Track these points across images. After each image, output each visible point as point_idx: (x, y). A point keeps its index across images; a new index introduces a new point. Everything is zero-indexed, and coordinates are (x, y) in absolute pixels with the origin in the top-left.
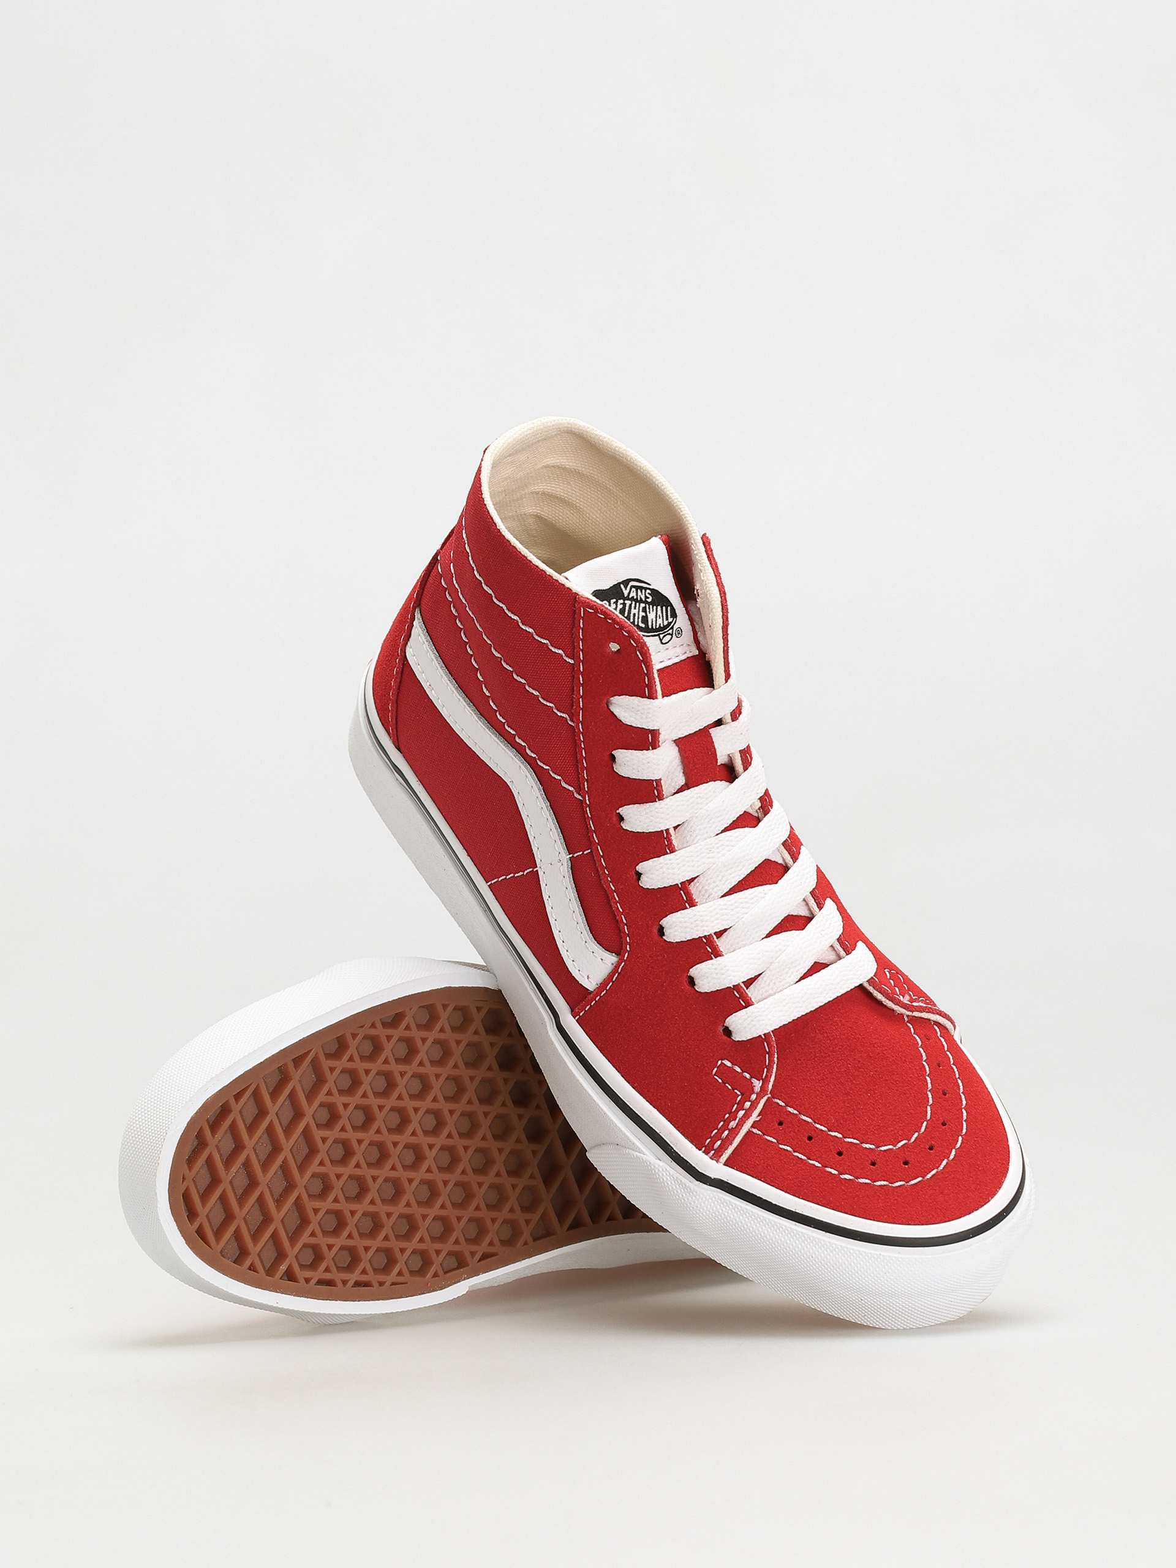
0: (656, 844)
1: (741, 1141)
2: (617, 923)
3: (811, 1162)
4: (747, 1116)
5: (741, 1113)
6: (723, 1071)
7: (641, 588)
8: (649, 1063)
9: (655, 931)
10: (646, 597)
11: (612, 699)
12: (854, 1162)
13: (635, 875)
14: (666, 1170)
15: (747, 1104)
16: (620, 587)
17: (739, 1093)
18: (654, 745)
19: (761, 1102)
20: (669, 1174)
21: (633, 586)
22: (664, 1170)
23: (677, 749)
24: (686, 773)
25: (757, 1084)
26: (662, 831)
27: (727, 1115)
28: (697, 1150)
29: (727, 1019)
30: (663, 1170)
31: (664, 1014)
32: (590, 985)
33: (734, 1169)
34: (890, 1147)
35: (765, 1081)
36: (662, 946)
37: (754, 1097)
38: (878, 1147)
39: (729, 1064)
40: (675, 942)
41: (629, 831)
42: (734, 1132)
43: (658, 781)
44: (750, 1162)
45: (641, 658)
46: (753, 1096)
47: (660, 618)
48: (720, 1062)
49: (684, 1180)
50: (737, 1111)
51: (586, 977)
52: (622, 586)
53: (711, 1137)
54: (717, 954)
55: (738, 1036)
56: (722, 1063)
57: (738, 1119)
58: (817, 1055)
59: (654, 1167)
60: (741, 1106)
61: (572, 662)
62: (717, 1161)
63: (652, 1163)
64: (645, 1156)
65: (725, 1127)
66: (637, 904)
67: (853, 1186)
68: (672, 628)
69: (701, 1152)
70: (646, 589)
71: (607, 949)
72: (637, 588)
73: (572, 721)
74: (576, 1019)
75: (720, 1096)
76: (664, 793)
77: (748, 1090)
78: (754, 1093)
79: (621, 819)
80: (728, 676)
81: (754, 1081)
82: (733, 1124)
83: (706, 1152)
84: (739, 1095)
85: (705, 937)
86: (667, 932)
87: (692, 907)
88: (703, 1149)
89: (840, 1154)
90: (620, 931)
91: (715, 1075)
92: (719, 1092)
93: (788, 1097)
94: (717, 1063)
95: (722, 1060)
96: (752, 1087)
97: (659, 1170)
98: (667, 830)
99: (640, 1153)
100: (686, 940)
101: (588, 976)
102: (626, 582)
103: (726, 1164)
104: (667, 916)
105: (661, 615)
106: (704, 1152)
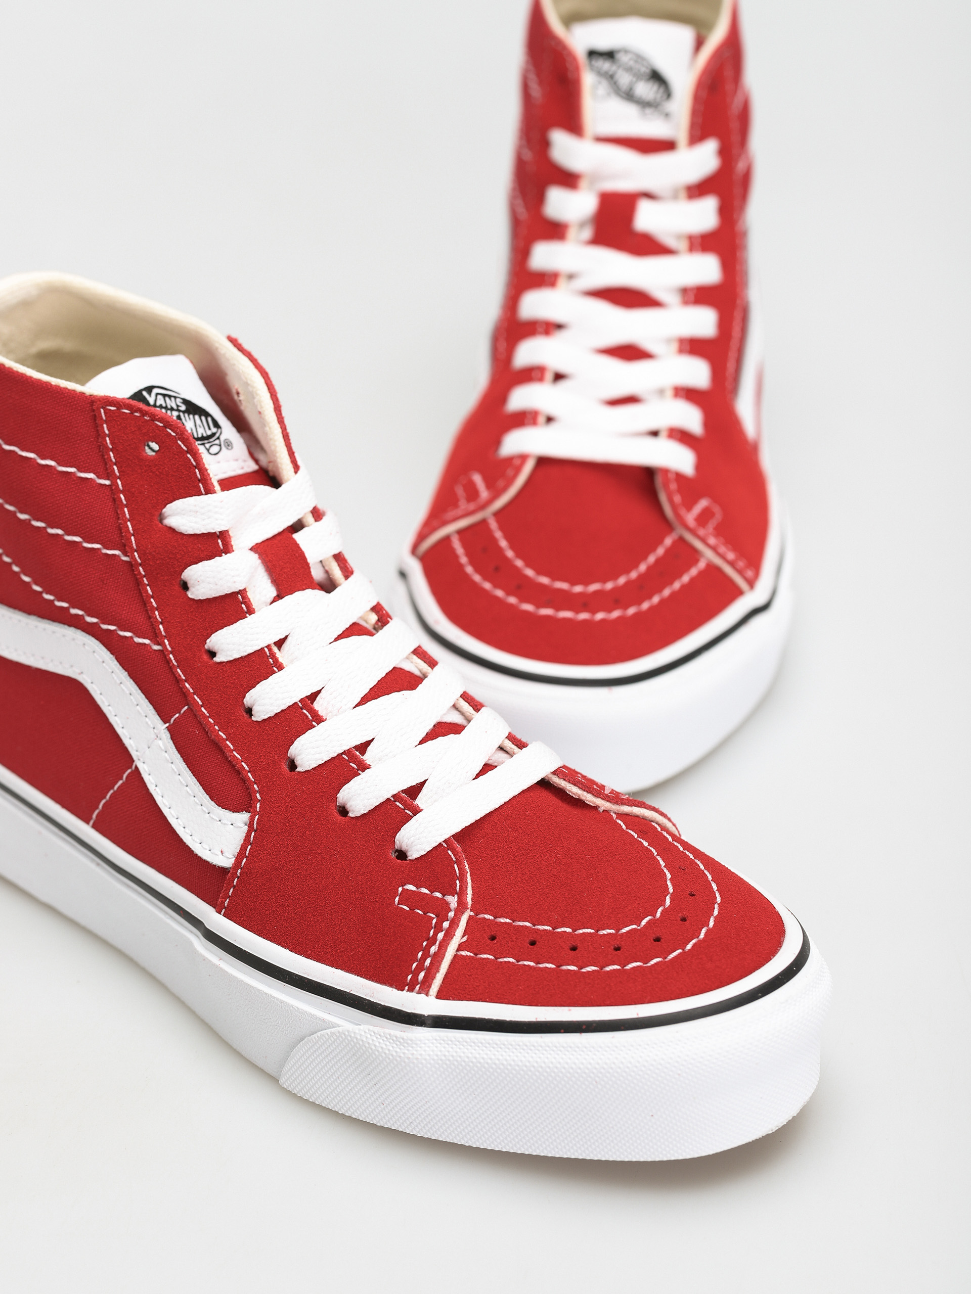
0: (260, 665)
1: (450, 966)
2: (239, 772)
3: (541, 966)
4: (449, 935)
5: (441, 936)
6: (407, 897)
7: (170, 397)
8: (318, 920)
9: (285, 767)
10: (178, 406)
11: (164, 510)
12: (593, 952)
13: (245, 714)
14: (369, 1030)
15: (446, 925)
16: (142, 394)
17: (433, 916)
18: (227, 549)
19: (462, 918)
20: (374, 1033)
21: (157, 394)
22: (367, 1031)
23: (256, 556)
24: (275, 582)
25: (453, 901)
26: (262, 649)
27: (425, 943)
28: (400, 992)
29: (397, 837)
30: (365, 1032)
31: (320, 857)
32: (226, 861)
33: (450, 1000)
34: (634, 927)
35: (461, 895)
36: (297, 779)
37: (451, 914)
38: (618, 930)
39: (411, 887)
40: (310, 768)
41: (224, 662)
42: (438, 958)
43: (243, 592)
44: (467, 986)
45: (185, 448)
46: (449, 914)
47: (200, 427)
48: (400, 889)
49: (393, 1032)
50: (436, 934)
51: (220, 853)
52: (145, 393)
53: (411, 972)
54: (364, 767)
55: (414, 854)
56: (403, 889)
57: (438, 943)
58: (516, 854)
59: (355, 1033)
60: (439, 928)
61: (107, 482)
62: (427, 995)
63: (351, 1030)
64: (341, 1028)
65: (426, 955)
66: (255, 742)
67: (599, 977)
68: (218, 438)
69: (405, 991)
70: (175, 397)
71: (235, 810)
72: (164, 396)
73: (126, 555)
74: (222, 913)
75: (411, 924)
76: (253, 607)
77: (442, 910)
78: (451, 910)
79: (213, 654)
80: (296, 468)
81: (449, 898)
82: (433, 949)
83: (411, 990)
84: (434, 918)
85: (344, 753)
86: (298, 762)
87: (320, 723)
88: (407, 988)
89: (574, 949)
90: (244, 780)
91: (398, 904)
92: (408, 920)
93: (495, 908)
94: (398, 890)
95: (403, 886)
96: (447, 904)
97: (361, 1035)
98: (268, 647)
99: (334, 1027)
100: (323, 762)
101: (222, 851)
102: (149, 389)
103: (440, 996)
104: (293, 743)
105: (201, 425)
106: (408, 990)
